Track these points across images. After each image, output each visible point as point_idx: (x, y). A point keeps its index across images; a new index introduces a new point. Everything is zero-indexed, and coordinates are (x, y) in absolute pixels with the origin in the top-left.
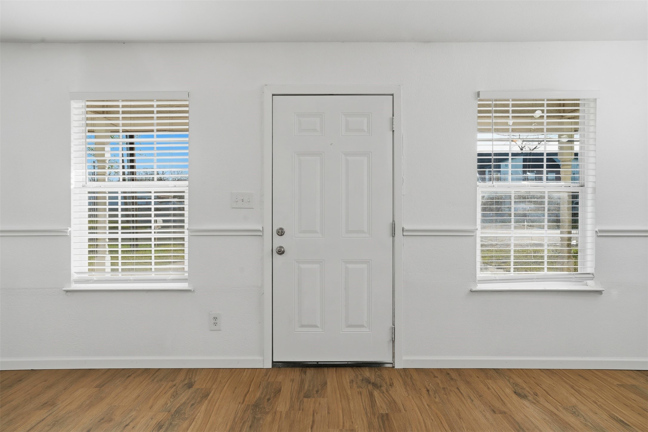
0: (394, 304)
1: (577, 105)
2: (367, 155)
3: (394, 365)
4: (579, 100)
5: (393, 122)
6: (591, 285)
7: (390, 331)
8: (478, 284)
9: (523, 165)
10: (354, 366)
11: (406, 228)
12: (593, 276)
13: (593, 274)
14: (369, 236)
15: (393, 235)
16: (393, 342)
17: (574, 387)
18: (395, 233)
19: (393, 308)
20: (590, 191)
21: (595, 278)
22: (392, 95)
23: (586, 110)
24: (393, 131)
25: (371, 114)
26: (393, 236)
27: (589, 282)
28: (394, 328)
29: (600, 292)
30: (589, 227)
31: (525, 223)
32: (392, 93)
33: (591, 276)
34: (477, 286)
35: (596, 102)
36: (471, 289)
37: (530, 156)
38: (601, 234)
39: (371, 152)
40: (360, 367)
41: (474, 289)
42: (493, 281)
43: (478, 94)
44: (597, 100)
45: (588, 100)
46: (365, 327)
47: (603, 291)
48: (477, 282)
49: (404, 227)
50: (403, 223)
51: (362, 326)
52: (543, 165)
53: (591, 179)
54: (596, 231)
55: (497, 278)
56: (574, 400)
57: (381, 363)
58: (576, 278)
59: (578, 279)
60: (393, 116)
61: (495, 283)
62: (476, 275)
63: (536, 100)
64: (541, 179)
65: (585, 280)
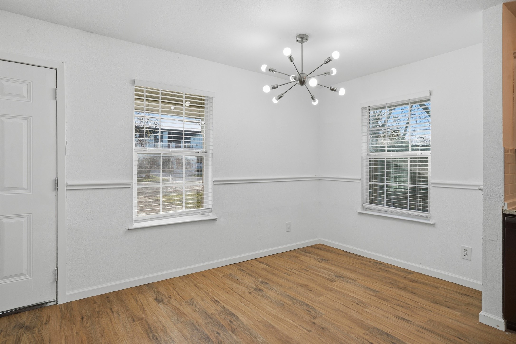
0: (57, 250)
1: (203, 100)
2: (27, 119)
3: (57, 302)
4: (204, 97)
5: (56, 93)
6: (211, 216)
7: (53, 273)
8: (134, 224)
9: (168, 136)
10: (12, 314)
11: (69, 183)
12: (211, 210)
13: (212, 209)
14: (30, 192)
15: (56, 189)
16: (57, 282)
17: (196, 284)
18: (57, 188)
19: (57, 253)
20: (210, 155)
21: (213, 211)
22: (56, 69)
23: (208, 104)
24: (56, 100)
25: (31, 82)
26: (56, 191)
27: (210, 214)
28: (58, 270)
29: (215, 220)
30: (210, 179)
31: (170, 177)
32: (55, 68)
33: (210, 210)
34: (133, 225)
35: (213, 99)
36: (128, 228)
37: (172, 131)
38: (216, 183)
39: (32, 117)
40: (18, 313)
41: (130, 228)
42: (145, 220)
43: (134, 82)
44: (214, 98)
45: (209, 97)
46: (25, 275)
47: (217, 218)
48: (133, 222)
49: (67, 183)
50: (66, 179)
51: (22, 274)
52: (182, 137)
53: (211, 148)
54: (213, 181)
55: (149, 218)
56: (193, 294)
57: (43, 303)
58: (202, 212)
59: (203, 213)
60: (56, 87)
61: (147, 221)
62: (133, 217)
63: (176, 93)
64: (180, 147)
65: (208, 213)
